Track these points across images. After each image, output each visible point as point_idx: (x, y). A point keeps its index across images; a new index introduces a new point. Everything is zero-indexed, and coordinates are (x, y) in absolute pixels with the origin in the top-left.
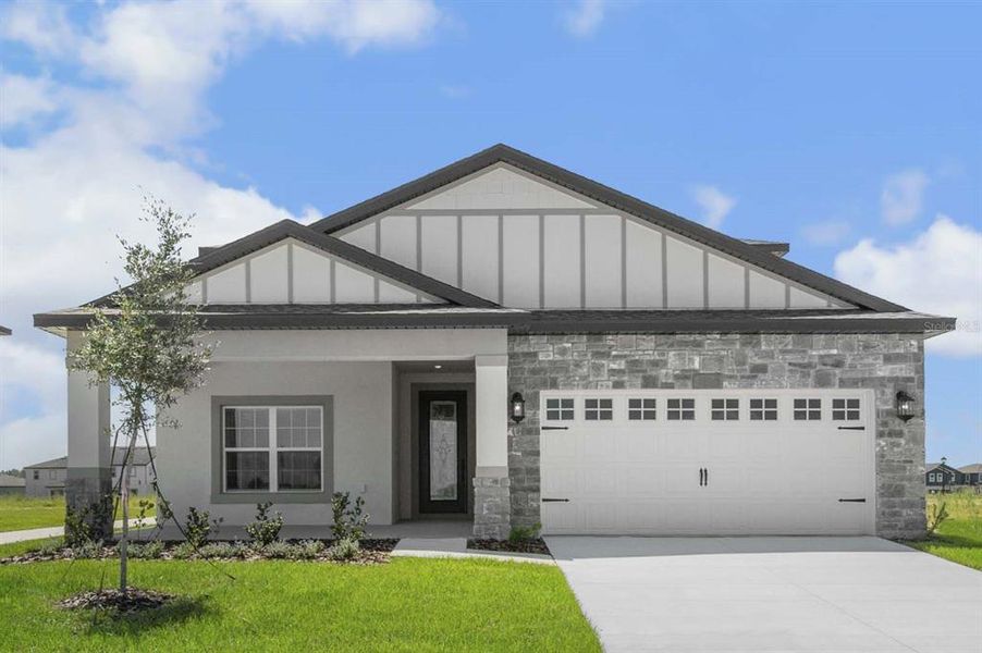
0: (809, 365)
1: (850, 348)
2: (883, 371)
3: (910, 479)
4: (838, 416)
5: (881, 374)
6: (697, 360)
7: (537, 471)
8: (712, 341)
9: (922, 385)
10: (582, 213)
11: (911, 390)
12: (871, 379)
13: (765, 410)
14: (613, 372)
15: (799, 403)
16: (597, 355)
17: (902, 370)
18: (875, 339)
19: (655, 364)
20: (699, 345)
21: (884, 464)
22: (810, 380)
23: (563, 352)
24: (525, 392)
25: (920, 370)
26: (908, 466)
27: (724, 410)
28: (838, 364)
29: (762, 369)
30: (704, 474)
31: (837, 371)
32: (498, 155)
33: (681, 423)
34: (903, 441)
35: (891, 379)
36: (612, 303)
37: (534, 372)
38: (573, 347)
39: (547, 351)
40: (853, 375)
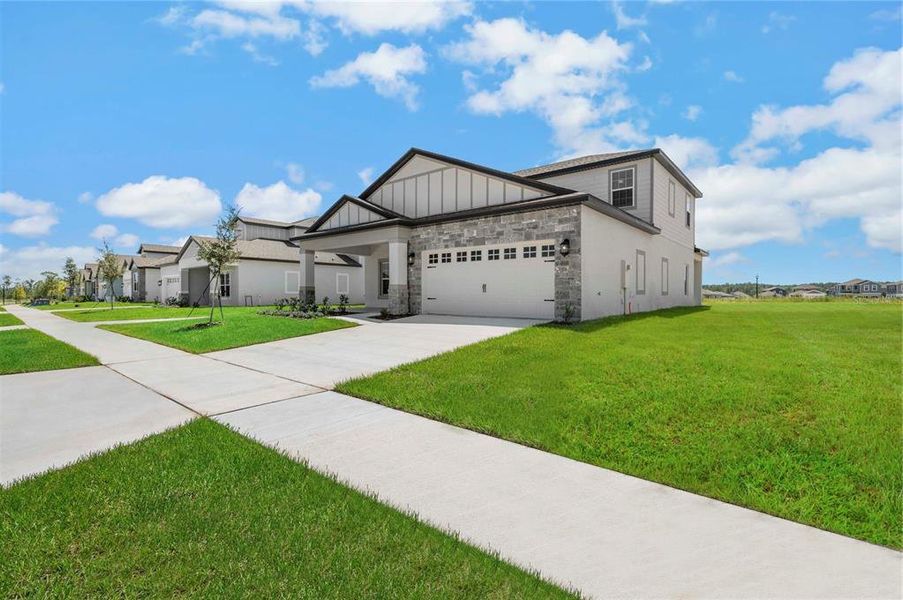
0: (522, 229)
1: (542, 218)
2: (558, 228)
3: (571, 289)
4: (544, 255)
5: (556, 230)
6: (475, 232)
7: (420, 286)
8: (481, 222)
9: (579, 234)
10: (442, 170)
11: (572, 237)
12: (552, 234)
13: (510, 254)
14: (445, 241)
15: (526, 249)
16: (440, 234)
17: (567, 227)
18: (553, 211)
19: (460, 236)
20: (476, 224)
21: (558, 280)
22: (523, 237)
23: (428, 234)
24: (416, 252)
25: (578, 226)
26: (571, 281)
27: (494, 255)
28: (535, 227)
29: (500, 234)
30: (484, 286)
31: (535, 231)
32: (413, 153)
33: (477, 262)
34: (568, 267)
35: (561, 233)
36: (452, 209)
37: (420, 243)
38: (432, 230)
39: (423, 233)
40: (544, 232)
